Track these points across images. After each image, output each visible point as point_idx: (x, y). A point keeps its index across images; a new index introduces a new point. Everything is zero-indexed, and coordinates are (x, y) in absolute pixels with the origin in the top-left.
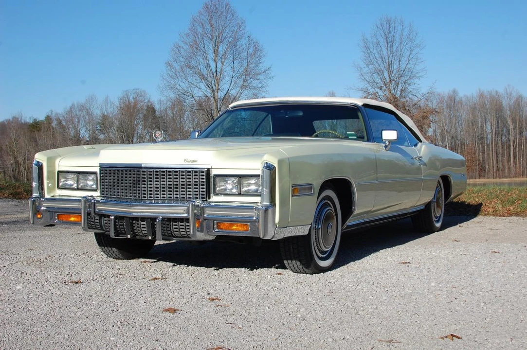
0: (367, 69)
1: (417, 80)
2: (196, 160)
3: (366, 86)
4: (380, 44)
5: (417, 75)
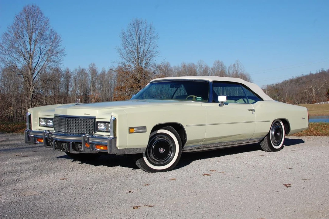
0: (125, 50)
1: (154, 58)
2: (89, 114)
3: (124, 61)
4: (133, 36)
5: (154, 55)
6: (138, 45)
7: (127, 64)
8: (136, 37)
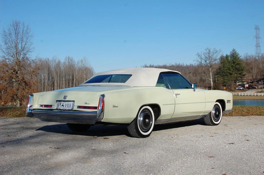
0: (5, 46)
1: (30, 53)
3: (4, 55)
4: (12, 34)
5: (30, 51)
6: (17, 41)
7: (7, 57)
8: (15, 35)
